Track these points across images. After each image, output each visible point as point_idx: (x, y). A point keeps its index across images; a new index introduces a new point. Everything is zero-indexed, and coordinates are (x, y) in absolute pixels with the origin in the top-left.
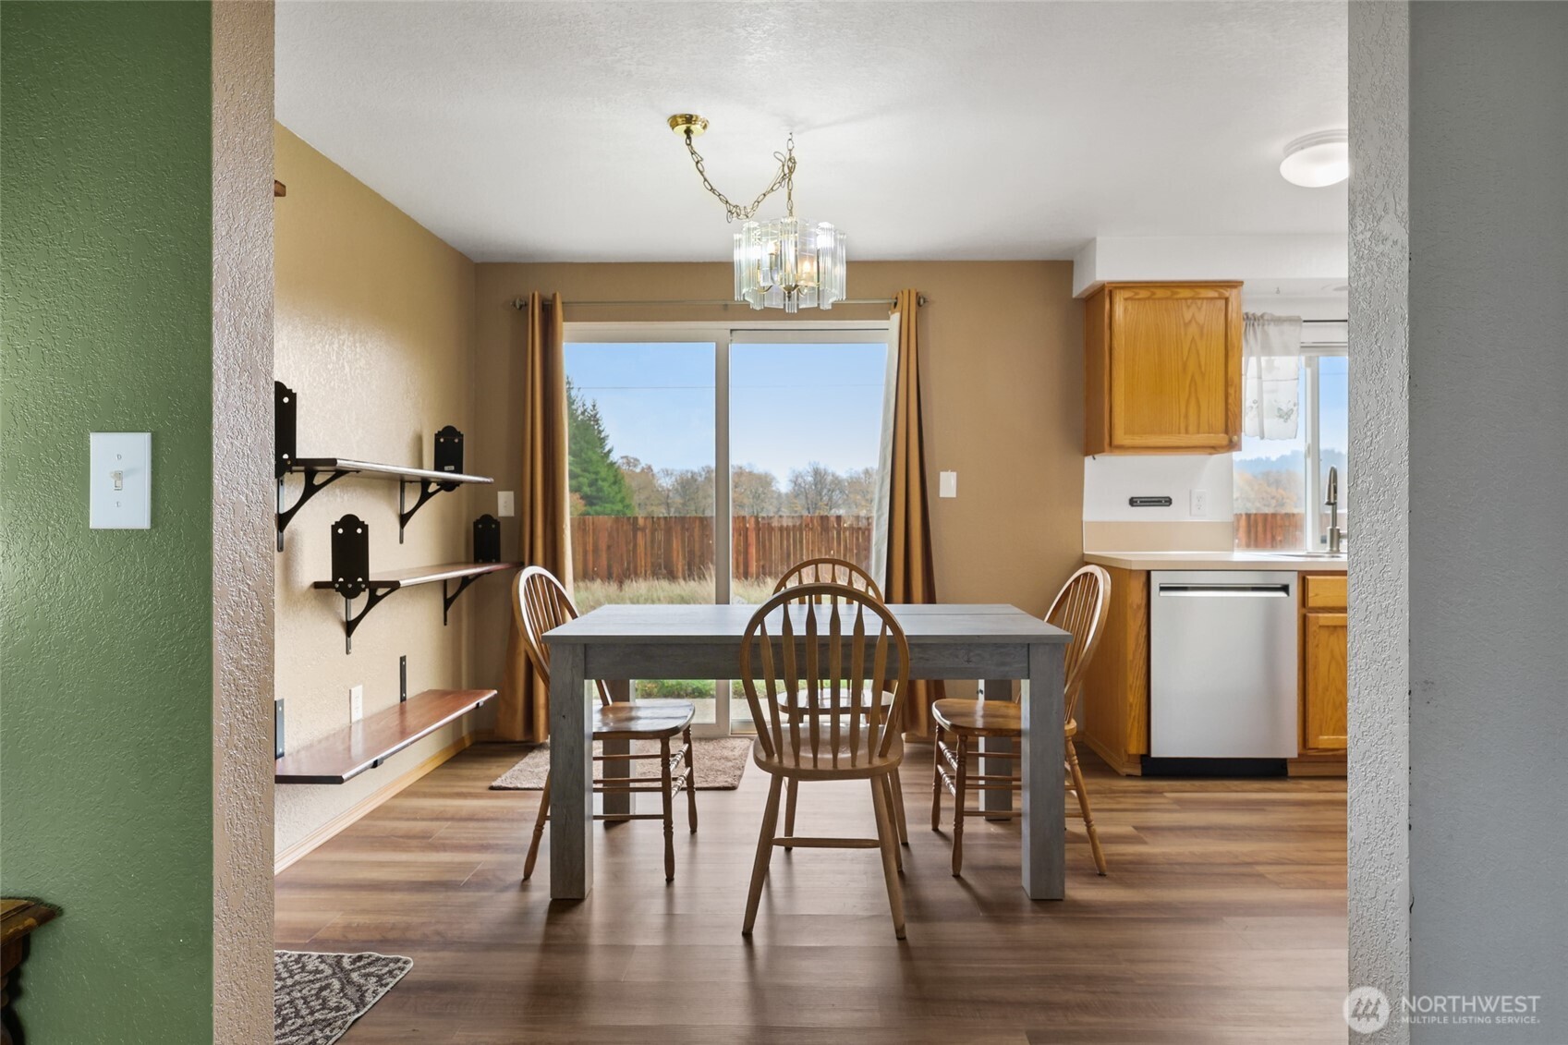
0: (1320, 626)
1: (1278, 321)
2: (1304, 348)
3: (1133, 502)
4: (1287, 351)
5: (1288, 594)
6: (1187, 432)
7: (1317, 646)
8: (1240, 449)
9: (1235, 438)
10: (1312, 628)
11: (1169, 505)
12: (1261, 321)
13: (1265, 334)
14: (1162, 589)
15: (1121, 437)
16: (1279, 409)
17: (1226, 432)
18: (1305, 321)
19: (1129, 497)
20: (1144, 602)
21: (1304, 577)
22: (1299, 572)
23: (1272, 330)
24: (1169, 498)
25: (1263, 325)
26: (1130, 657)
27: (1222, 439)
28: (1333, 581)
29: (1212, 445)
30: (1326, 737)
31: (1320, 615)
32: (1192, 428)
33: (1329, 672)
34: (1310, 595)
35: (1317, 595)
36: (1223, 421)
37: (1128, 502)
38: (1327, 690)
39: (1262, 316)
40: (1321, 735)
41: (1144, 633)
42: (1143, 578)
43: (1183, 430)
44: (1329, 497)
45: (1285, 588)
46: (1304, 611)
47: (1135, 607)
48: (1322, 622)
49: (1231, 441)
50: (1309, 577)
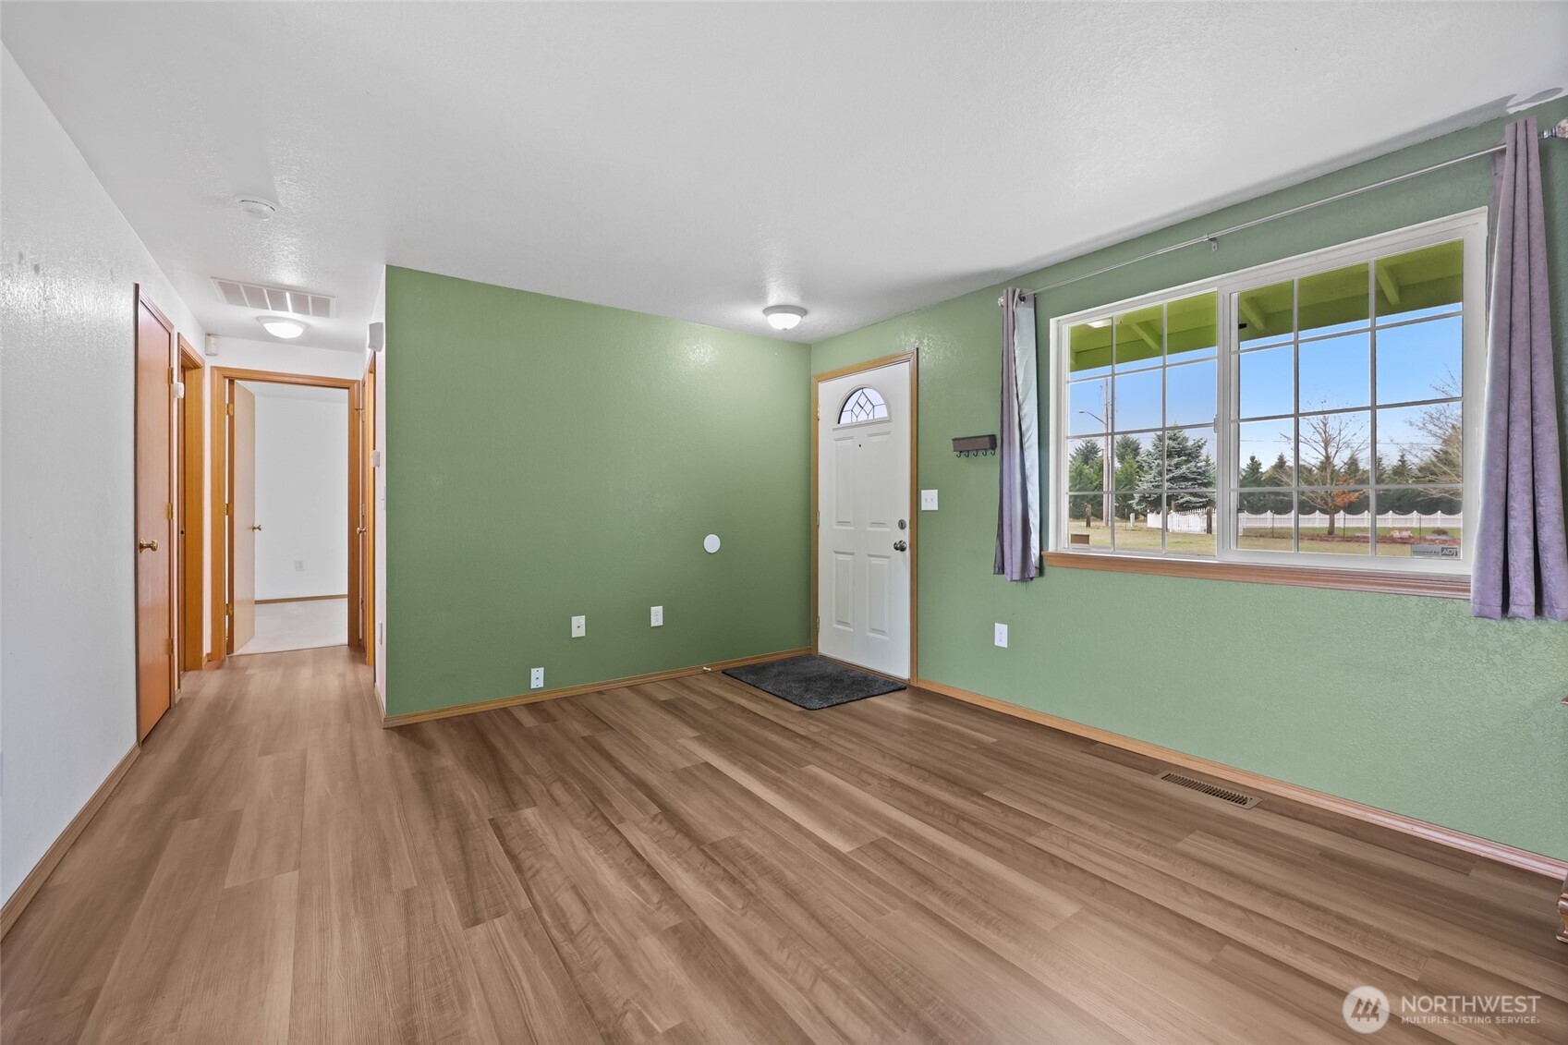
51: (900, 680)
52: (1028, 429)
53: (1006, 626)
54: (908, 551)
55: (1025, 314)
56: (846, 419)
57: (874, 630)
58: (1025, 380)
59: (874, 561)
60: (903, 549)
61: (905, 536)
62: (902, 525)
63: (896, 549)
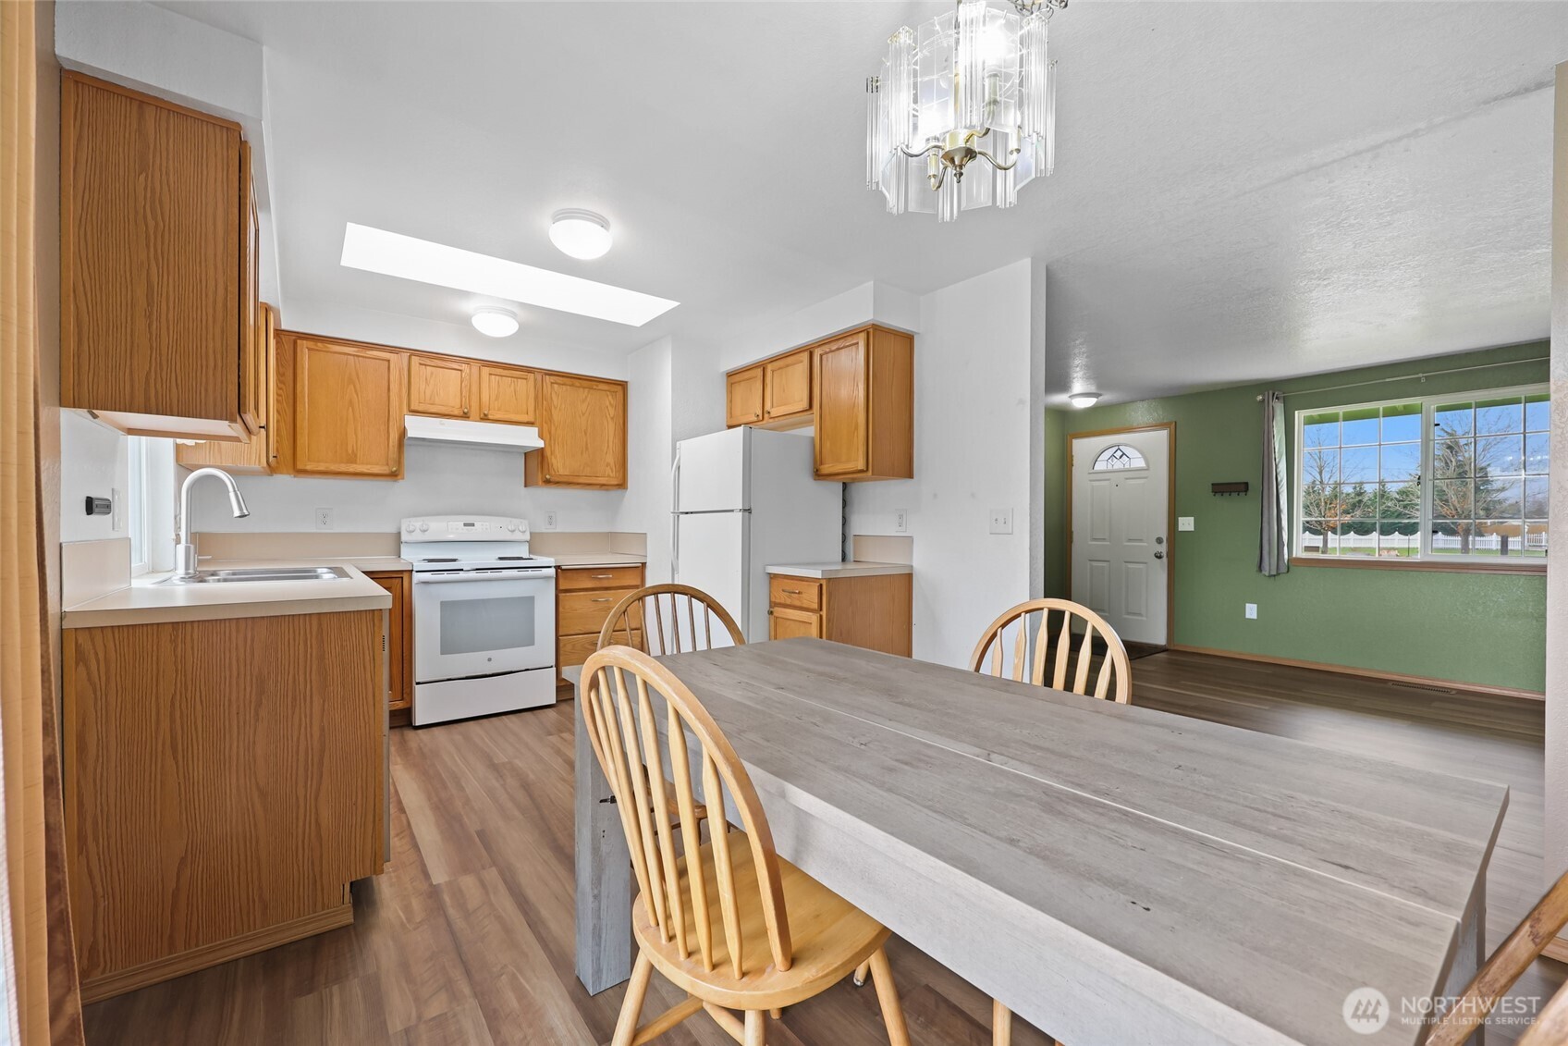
11: (109, 513)
51: (1162, 646)
52: (1281, 481)
53: (1256, 605)
54: (1165, 559)
55: (1279, 408)
56: (1097, 467)
57: (1129, 613)
58: (1279, 449)
59: (1130, 566)
60: (1160, 557)
61: (1163, 549)
62: (1159, 541)
63: (1157, 557)
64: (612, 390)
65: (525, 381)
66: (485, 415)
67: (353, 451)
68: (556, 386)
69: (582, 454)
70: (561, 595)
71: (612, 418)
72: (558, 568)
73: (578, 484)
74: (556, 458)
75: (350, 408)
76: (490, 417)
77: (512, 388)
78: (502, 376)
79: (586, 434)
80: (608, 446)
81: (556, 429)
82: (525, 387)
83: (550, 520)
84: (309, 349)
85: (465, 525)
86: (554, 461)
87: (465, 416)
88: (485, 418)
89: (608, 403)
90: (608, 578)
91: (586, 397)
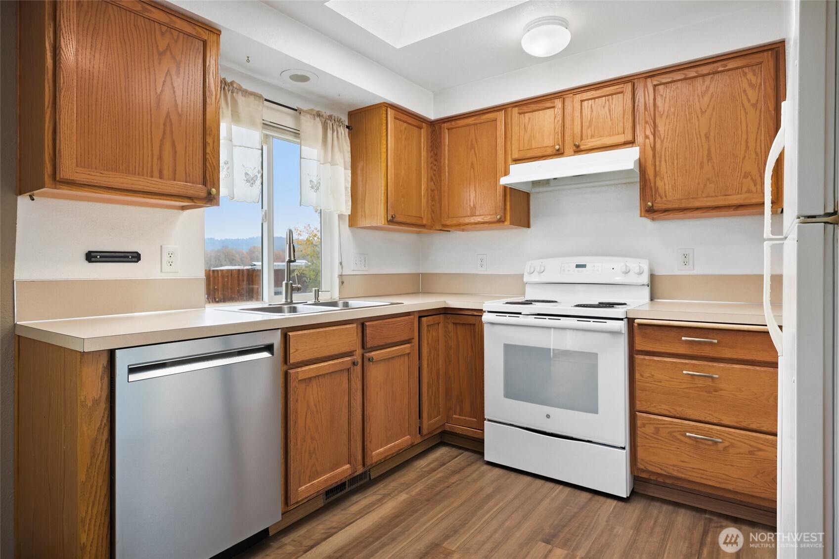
0: (299, 381)
1: (246, 93)
2: (266, 125)
3: (91, 257)
4: (252, 123)
5: (272, 354)
6: (161, 177)
7: (297, 401)
8: (218, 204)
9: (214, 190)
10: (293, 384)
11: (137, 262)
12: (231, 87)
13: (235, 102)
14: (132, 370)
15: (67, 169)
16: (246, 174)
17: (205, 183)
18: (266, 100)
19: (86, 251)
20: (105, 393)
21: (286, 333)
22: (282, 329)
23: (241, 99)
24: (137, 253)
25: (233, 92)
26: (82, 477)
27: (199, 190)
28: (309, 334)
29: (189, 195)
30: (303, 487)
31: (299, 370)
32: (166, 173)
33: (306, 421)
34: (292, 351)
35: (297, 350)
36: (201, 172)
37: (83, 257)
38: (304, 441)
39: (232, 83)
40: (300, 486)
41: (106, 435)
42: (104, 361)
43: (156, 173)
44: (290, 256)
45: (269, 348)
46: (285, 367)
47: (90, 404)
48: (301, 377)
49: (209, 193)
50: (290, 334)
64: (754, 61)
65: (621, 95)
66: (578, 146)
67: (474, 205)
68: (661, 88)
69: (702, 167)
70: (639, 357)
71: (754, 106)
72: (631, 321)
73: (697, 209)
74: (662, 179)
75: (472, 169)
76: (582, 147)
77: (607, 109)
78: (594, 98)
79: (707, 138)
80: (747, 147)
81: (662, 142)
82: (620, 104)
83: (686, 259)
84: (448, 129)
85: (577, 266)
86: (660, 184)
87: (559, 153)
88: (578, 150)
89: (745, 85)
90: (712, 344)
91: (708, 88)
